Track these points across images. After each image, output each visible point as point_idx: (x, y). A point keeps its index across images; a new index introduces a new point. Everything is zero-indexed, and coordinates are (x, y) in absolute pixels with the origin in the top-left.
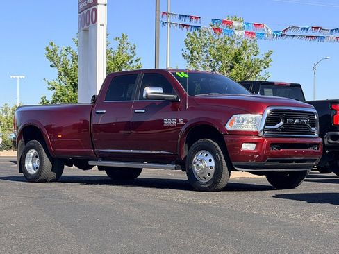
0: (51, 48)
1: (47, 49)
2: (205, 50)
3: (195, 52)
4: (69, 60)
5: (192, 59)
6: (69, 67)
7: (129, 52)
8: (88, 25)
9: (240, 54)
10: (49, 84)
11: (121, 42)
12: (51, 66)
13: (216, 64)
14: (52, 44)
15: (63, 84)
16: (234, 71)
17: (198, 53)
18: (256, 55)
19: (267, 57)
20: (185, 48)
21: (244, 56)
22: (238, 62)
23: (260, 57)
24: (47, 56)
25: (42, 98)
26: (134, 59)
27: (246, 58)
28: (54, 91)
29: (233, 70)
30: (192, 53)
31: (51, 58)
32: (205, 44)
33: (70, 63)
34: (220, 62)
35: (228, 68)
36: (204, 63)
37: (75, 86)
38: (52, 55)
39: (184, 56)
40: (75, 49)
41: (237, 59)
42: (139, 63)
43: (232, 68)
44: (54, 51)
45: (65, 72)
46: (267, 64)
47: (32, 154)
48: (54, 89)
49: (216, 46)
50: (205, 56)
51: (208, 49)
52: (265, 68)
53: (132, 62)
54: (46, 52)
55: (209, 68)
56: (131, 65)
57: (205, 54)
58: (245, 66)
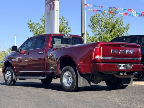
0: (30, 23)
1: (28, 24)
2: (99, 23)
3: (94, 25)
4: (38, 28)
5: (93, 27)
6: (38, 32)
7: (65, 25)
8: (50, 10)
9: (115, 25)
11: (62, 20)
12: (30, 31)
13: (104, 29)
14: (30, 21)
16: (112, 33)
17: (96, 25)
18: (122, 26)
19: (127, 26)
20: (90, 23)
21: (117, 26)
22: (114, 29)
23: (124, 26)
24: (29, 27)
26: (67, 28)
27: (118, 27)
29: (112, 32)
31: (31, 28)
32: (99, 21)
33: (39, 29)
34: (106, 29)
36: (98, 29)
39: (89, 26)
40: (41, 23)
41: (113, 27)
42: (70, 29)
43: (111, 31)
44: (32, 24)
46: (127, 30)
49: (104, 22)
50: (99, 26)
51: (100, 23)
52: (126, 31)
53: (66, 29)
54: (28, 25)
55: (100, 31)
56: (66, 30)
57: (99, 25)
58: (117, 30)
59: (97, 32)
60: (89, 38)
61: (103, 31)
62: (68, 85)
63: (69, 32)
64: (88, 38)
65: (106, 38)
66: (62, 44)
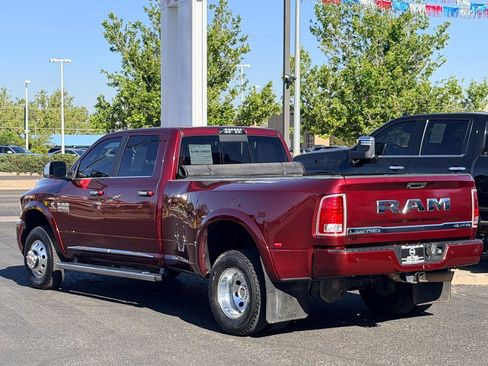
0: (111, 23)
1: (104, 24)
2: (344, 21)
3: (330, 26)
4: (139, 41)
5: (325, 35)
6: (139, 53)
7: (230, 27)
9: (400, 28)
10: (109, 77)
11: (218, 11)
12: (111, 49)
13: (362, 43)
14: (112, 17)
15: (131, 78)
16: (391, 55)
17: (334, 27)
18: (423, 28)
19: (442, 32)
20: (315, 19)
21: (406, 30)
22: (396, 40)
23: (431, 31)
24: (106, 36)
25: (99, 98)
26: (238, 38)
27: (409, 33)
28: (117, 88)
29: (390, 52)
30: (325, 26)
31: (112, 38)
32: (346, 12)
33: (142, 44)
34: (368, 40)
35: (382, 50)
36: (343, 41)
37: (151, 81)
38: (113, 34)
39: (312, 30)
40: (148, 24)
41: (395, 36)
42: (245, 44)
43: (387, 49)
44: (116, 26)
45: (132, 60)
46: (442, 43)
48: (117, 84)
49: (362, 16)
50: (343, 32)
51: (350, 20)
52: (438, 48)
53: (234, 43)
54: (104, 30)
55: (350, 49)
56: (233, 48)
57: (345, 27)
58: (408, 46)
59: (340, 50)
60: (313, 72)
61: (359, 48)
62: (235, 314)
63: (244, 52)
64: (308, 72)
65: (369, 74)
66: (215, 163)
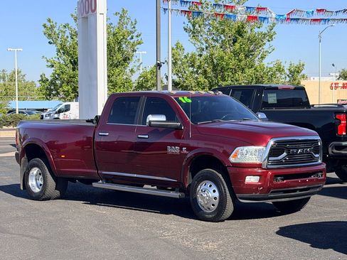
0: (48, 25)
1: (45, 26)
2: (207, 23)
3: (197, 26)
4: (68, 37)
5: (194, 33)
6: (68, 44)
7: (129, 28)
8: (87, 13)
9: (243, 27)
10: (48, 61)
11: (121, 17)
12: (49, 43)
13: (218, 38)
14: (49, 21)
15: (62, 62)
16: (237, 45)
17: (200, 27)
18: (259, 27)
19: (271, 30)
20: (187, 21)
21: (247, 29)
22: (241, 35)
23: (264, 30)
24: (45, 34)
25: (41, 76)
26: (135, 35)
27: (249, 31)
28: (53, 68)
29: (236, 44)
30: (194, 26)
31: (49, 35)
33: (69, 39)
34: (222, 36)
35: (231, 42)
36: (206, 36)
37: (75, 63)
38: (50, 32)
39: (185, 29)
40: (73, 25)
41: (240, 32)
42: (139, 38)
43: (235, 41)
44: (52, 27)
45: (63, 50)
46: (271, 37)
47: (35, 172)
48: (53, 66)
50: (207, 29)
51: (210, 22)
52: (269, 41)
53: (132, 38)
54: (44, 30)
55: (210, 41)
56: (132, 41)
57: (208, 27)
58: (249, 39)
59: (204, 42)
60: (186, 57)
61: (217, 41)
63: (139, 44)
64: (183, 57)
65: (222, 58)
